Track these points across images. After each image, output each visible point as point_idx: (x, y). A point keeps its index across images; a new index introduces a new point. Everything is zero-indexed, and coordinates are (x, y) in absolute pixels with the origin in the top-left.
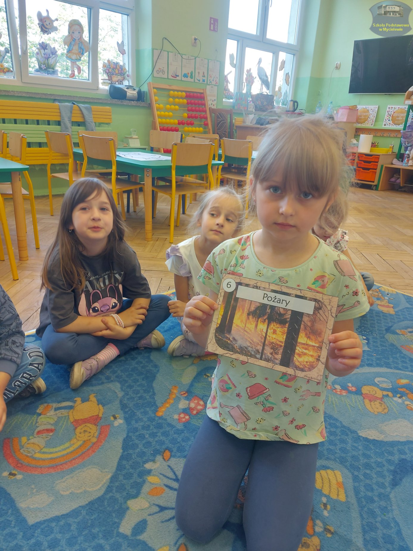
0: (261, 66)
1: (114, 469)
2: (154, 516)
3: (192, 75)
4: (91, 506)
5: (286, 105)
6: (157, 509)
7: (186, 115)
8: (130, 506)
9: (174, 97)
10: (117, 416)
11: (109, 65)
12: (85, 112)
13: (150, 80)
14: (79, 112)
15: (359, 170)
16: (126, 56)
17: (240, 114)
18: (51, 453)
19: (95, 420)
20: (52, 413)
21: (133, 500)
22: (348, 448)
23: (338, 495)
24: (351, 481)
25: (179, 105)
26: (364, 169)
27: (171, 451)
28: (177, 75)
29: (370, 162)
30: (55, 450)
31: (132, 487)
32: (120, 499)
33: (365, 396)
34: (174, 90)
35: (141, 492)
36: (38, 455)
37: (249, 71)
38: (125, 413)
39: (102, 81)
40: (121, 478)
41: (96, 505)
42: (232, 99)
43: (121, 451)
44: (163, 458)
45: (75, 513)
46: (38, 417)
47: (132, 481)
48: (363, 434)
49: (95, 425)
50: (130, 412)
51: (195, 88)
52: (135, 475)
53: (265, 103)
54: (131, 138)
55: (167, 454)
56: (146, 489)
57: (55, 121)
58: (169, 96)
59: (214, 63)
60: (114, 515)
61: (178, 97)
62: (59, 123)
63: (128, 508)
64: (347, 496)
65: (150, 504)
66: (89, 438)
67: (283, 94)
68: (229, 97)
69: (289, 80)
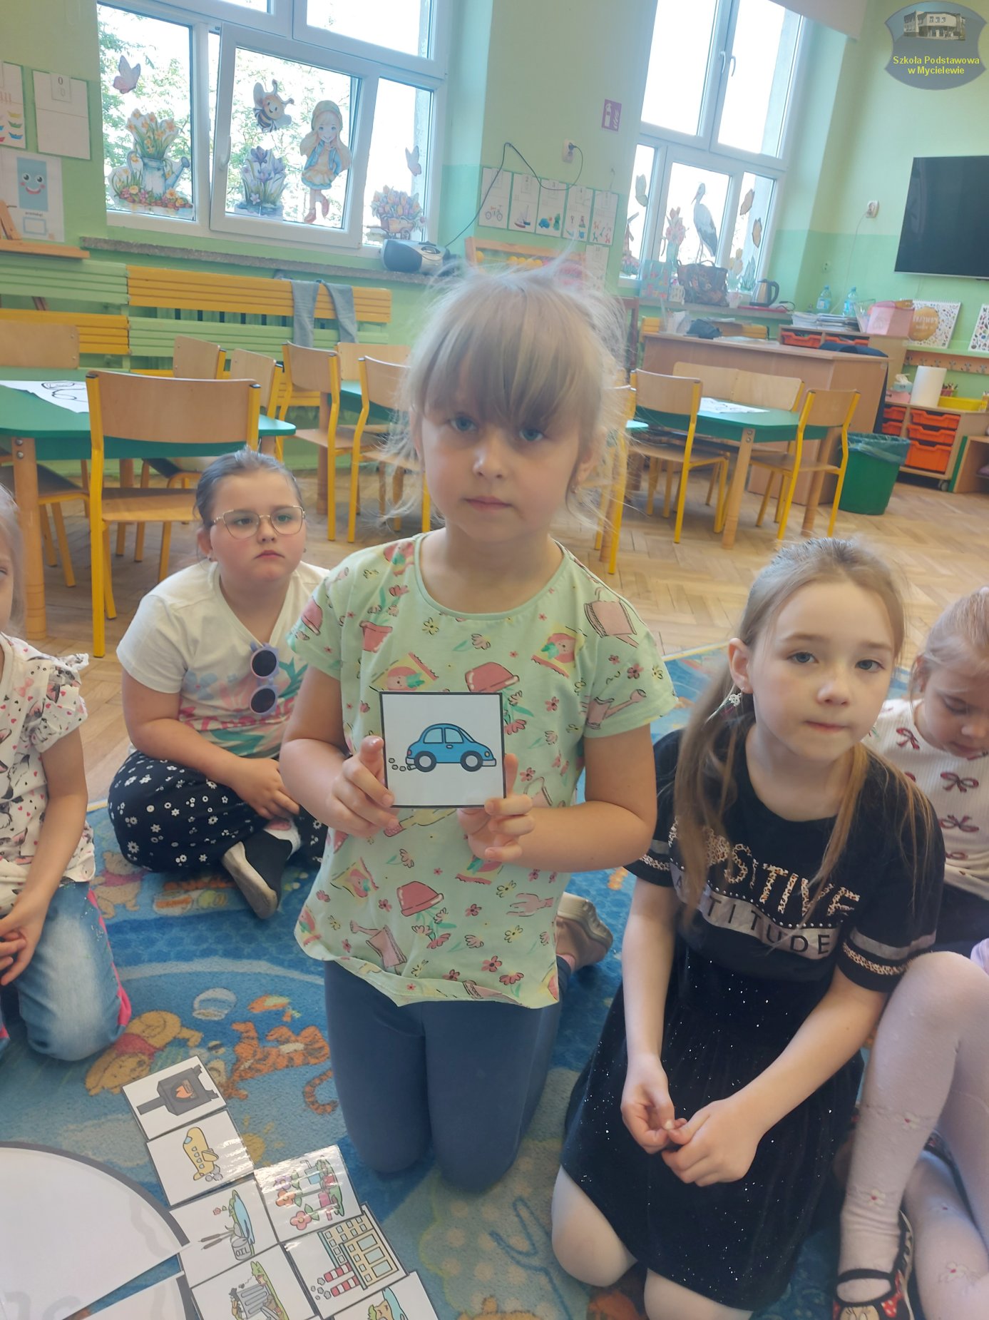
0: (702, 202)
3: (557, 222)
5: (749, 290)
11: (386, 197)
12: (339, 299)
13: (470, 232)
14: (328, 299)
17: (655, 309)
26: (923, 443)
28: (528, 221)
29: (937, 429)
34: (517, 254)
37: (675, 213)
53: (708, 286)
57: (280, 317)
59: (607, 197)
62: (284, 321)
67: (745, 266)
69: (760, 235)
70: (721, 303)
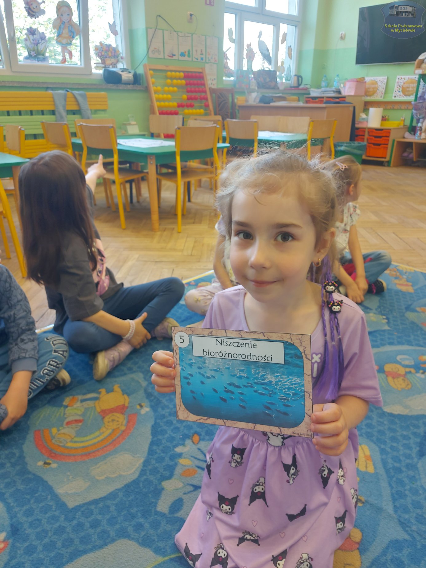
0: (261, 39)
1: (146, 454)
2: (189, 495)
3: (189, 53)
4: (128, 488)
5: (289, 80)
6: (192, 488)
7: (185, 97)
8: (165, 487)
9: (172, 78)
10: (143, 404)
11: (101, 48)
12: (80, 99)
13: (145, 61)
14: (73, 99)
15: (369, 147)
16: (119, 37)
17: (242, 93)
18: (82, 442)
19: (121, 409)
20: (78, 404)
21: (167, 481)
22: (374, 424)
23: (366, 467)
24: (378, 454)
25: (177, 86)
26: (374, 144)
27: (199, 435)
28: (174, 54)
29: (380, 137)
30: (85, 439)
31: (165, 469)
32: (154, 480)
33: (388, 374)
34: (171, 71)
35: (175, 473)
36: (69, 445)
37: (249, 46)
38: (151, 401)
39: (95, 65)
40: (153, 462)
41: (132, 487)
42: (232, 77)
43: (151, 437)
44: (193, 442)
45: (112, 496)
46: (65, 409)
47: (164, 464)
48: (387, 409)
49: (122, 414)
50: (155, 400)
51: (193, 68)
52: (167, 459)
53: (268, 80)
54: (130, 124)
55: (196, 438)
56: (178, 471)
57: (50, 111)
58: (167, 78)
59: (212, 39)
60: (150, 495)
61: (176, 78)
62: (53, 113)
63: (163, 489)
64: (375, 468)
65: (184, 484)
66: (118, 426)
67: (286, 69)
68: (230, 74)
69: (291, 54)
70: (275, 87)
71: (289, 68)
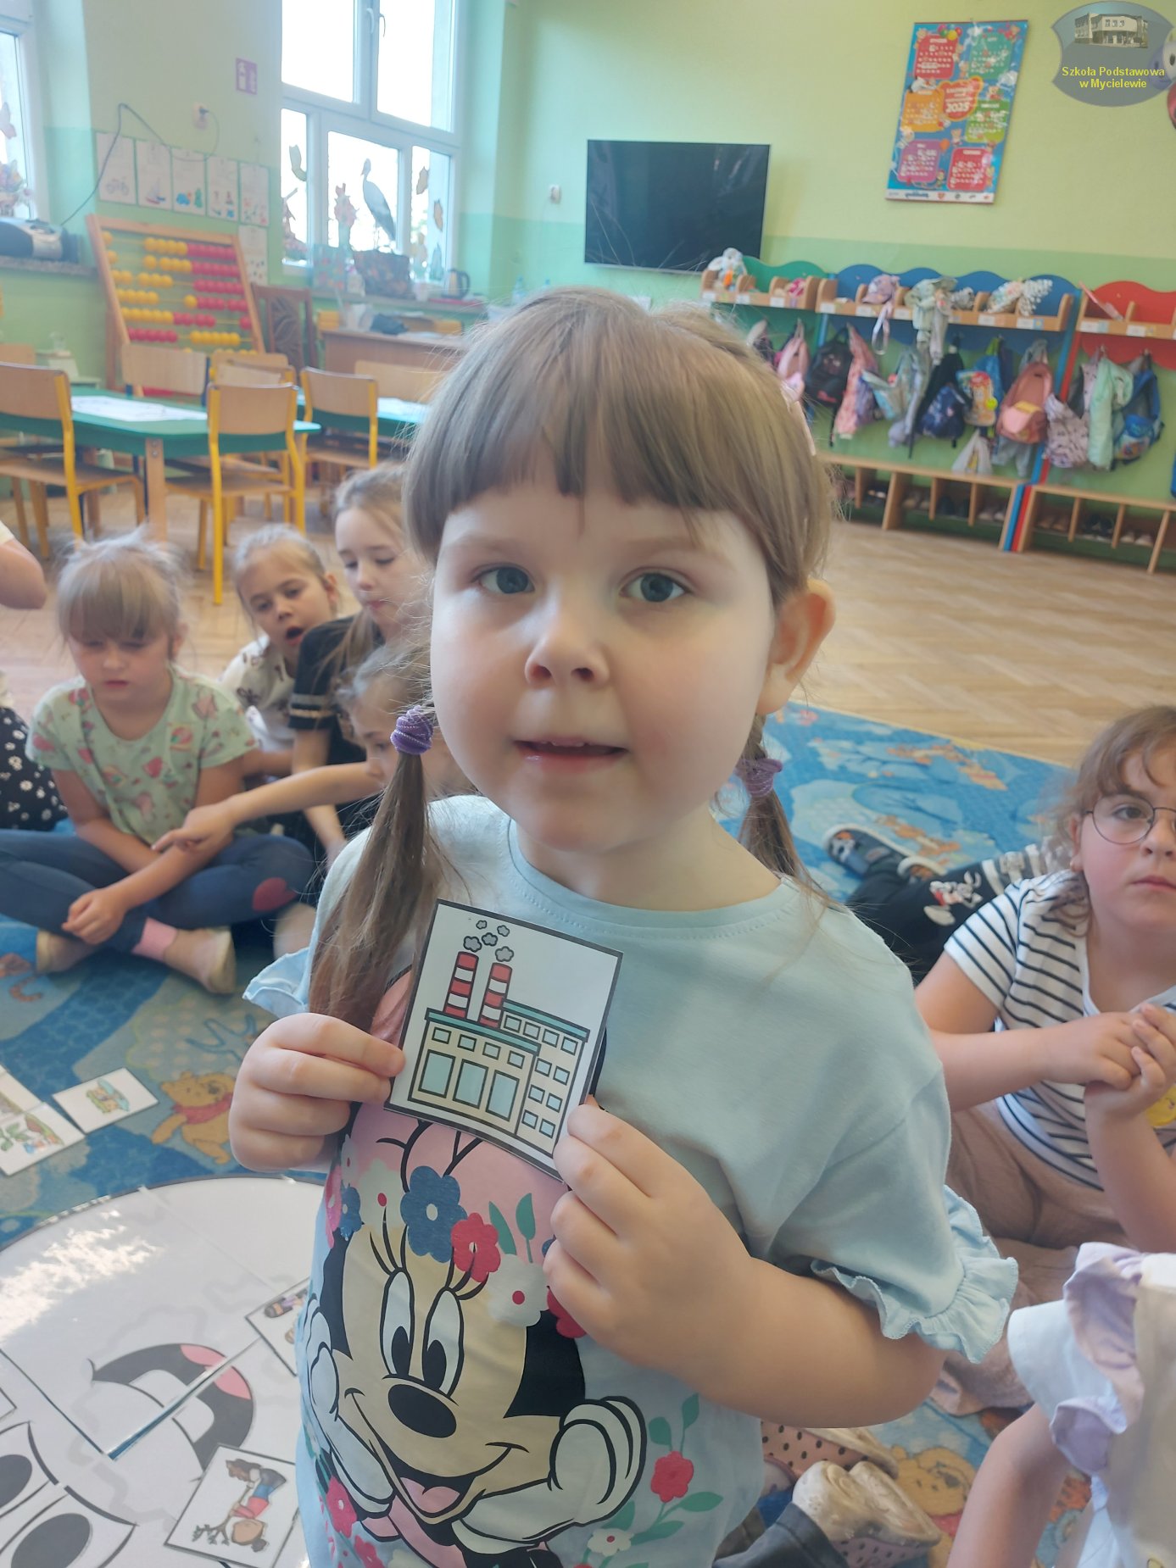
3: (198, 198)
5: (440, 279)
7: (191, 300)
9: (157, 253)
13: (91, 208)
16: (17, 137)
17: (330, 301)
25: (171, 272)
28: (162, 196)
34: (157, 237)
37: (340, 191)
42: (303, 258)
51: (210, 233)
53: (389, 275)
54: (55, 354)
58: (145, 251)
59: (254, 170)
61: (168, 255)
67: (430, 252)
68: (298, 253)
69: (442, 219)
70: (407, 294)
71: (438, 250)
